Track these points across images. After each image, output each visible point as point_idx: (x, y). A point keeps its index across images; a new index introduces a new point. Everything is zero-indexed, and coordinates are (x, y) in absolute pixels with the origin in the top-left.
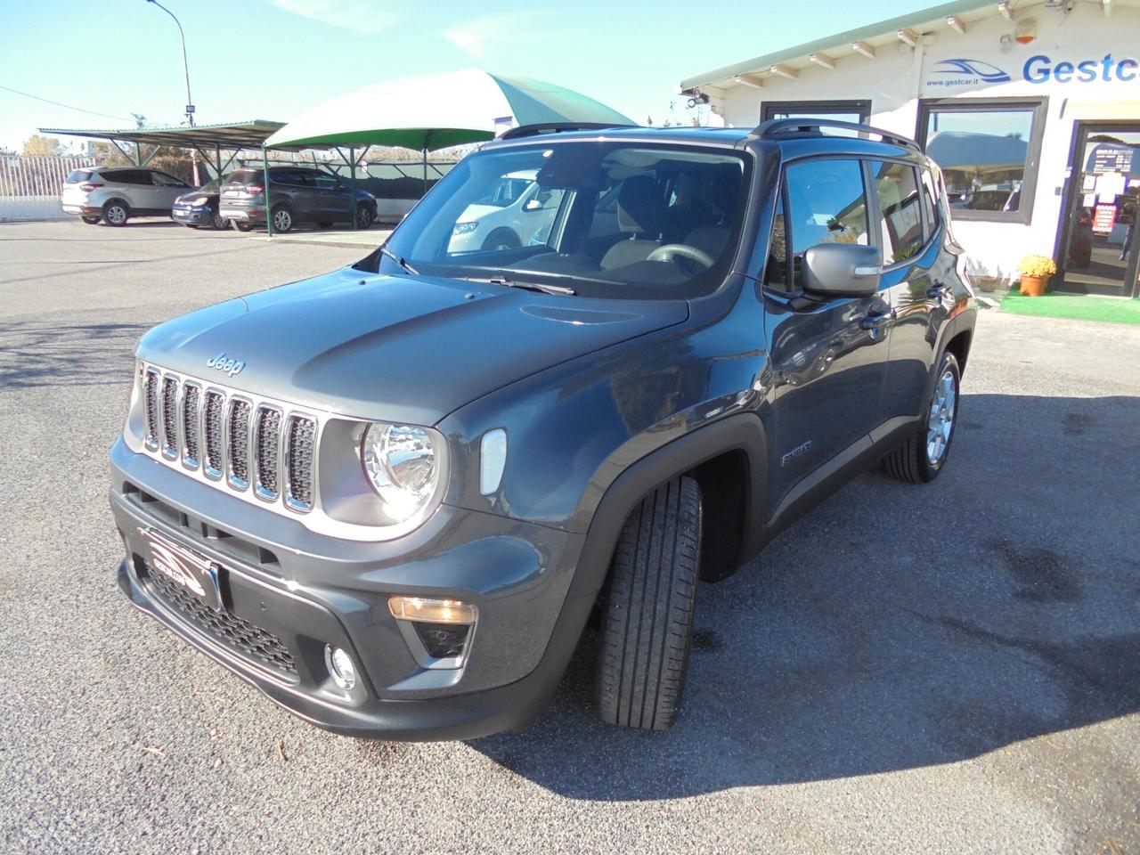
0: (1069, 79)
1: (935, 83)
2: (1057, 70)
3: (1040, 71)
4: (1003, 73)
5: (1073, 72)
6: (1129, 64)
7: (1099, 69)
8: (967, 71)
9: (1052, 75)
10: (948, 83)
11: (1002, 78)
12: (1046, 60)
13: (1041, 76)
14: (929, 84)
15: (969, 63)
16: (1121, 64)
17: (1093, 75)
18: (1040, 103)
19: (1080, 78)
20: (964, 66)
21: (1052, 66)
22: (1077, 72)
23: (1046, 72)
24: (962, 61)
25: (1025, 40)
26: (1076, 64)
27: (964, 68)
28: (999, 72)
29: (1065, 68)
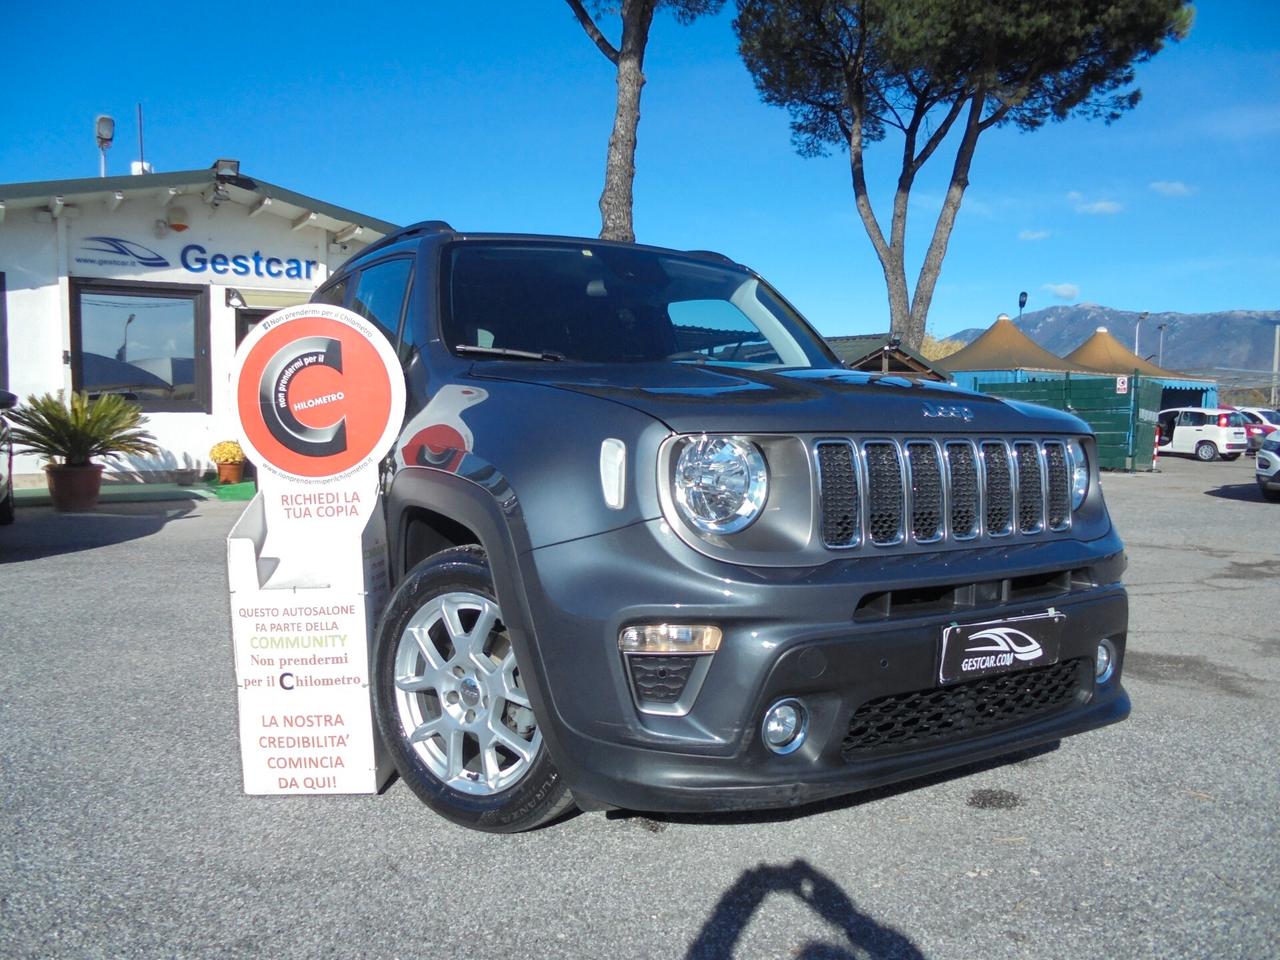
0: (225, 271)
1: (86, 261)
2: (214, 262)
3: (198, 260)
4: (160, 258)
5: (227, 264)
6: (274, 263)
7: (251, 264)
8: (122, 252)
9: (209, 266)
10: (102, 263)
11: (160, 263)
12: (202, 250)
13: (198, 266)
14: (79, 260)
15: (125, 245)
16: (270, 261)
17: (247, 268)
18: (201, 292)
19: (235, 271)
20: (118, 246)
21: (208, 256)
22: (232, 266)
23: (203, 262)
24: (115, 240)
25: (180, 228)
26: (229, 256)
27: (116, 247)
28: (154, 256)
29: (220, 260)
